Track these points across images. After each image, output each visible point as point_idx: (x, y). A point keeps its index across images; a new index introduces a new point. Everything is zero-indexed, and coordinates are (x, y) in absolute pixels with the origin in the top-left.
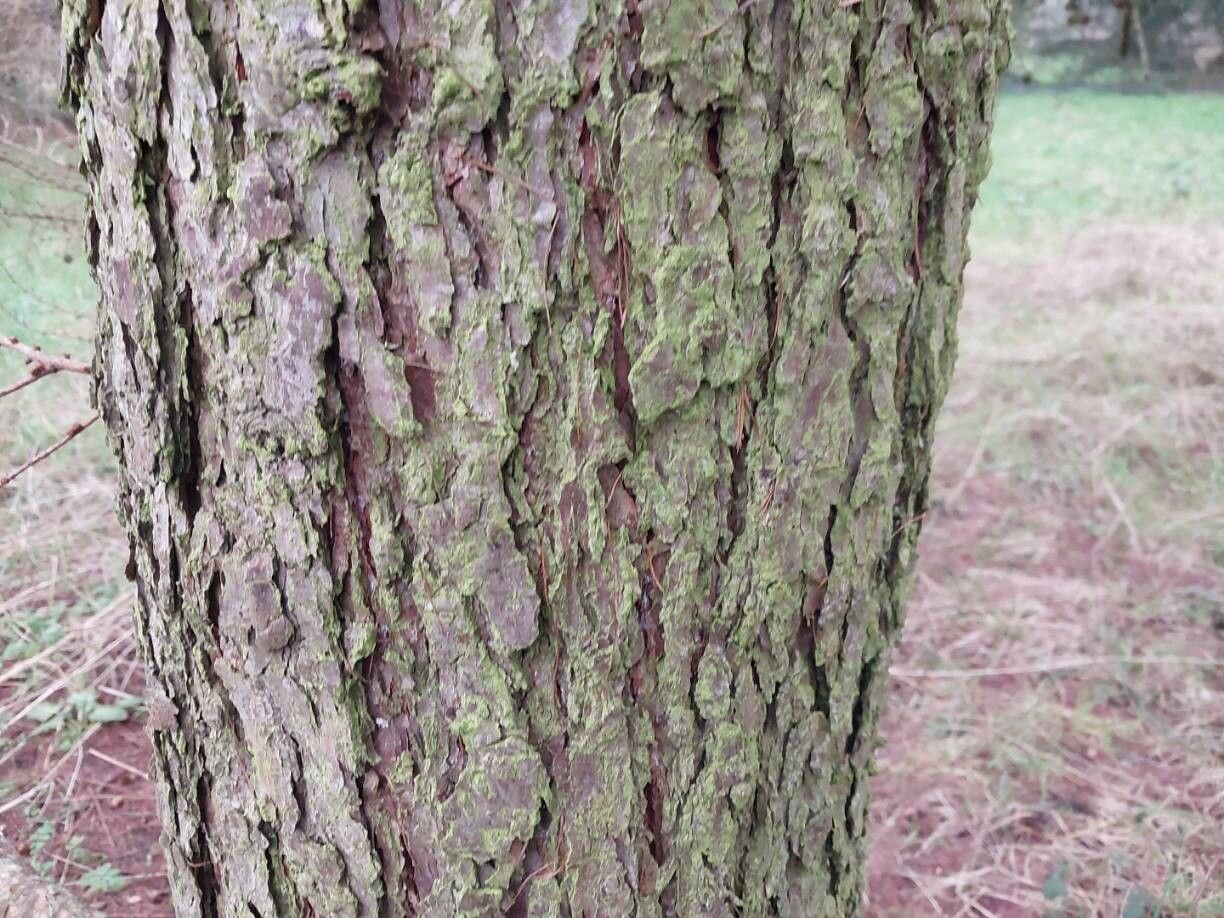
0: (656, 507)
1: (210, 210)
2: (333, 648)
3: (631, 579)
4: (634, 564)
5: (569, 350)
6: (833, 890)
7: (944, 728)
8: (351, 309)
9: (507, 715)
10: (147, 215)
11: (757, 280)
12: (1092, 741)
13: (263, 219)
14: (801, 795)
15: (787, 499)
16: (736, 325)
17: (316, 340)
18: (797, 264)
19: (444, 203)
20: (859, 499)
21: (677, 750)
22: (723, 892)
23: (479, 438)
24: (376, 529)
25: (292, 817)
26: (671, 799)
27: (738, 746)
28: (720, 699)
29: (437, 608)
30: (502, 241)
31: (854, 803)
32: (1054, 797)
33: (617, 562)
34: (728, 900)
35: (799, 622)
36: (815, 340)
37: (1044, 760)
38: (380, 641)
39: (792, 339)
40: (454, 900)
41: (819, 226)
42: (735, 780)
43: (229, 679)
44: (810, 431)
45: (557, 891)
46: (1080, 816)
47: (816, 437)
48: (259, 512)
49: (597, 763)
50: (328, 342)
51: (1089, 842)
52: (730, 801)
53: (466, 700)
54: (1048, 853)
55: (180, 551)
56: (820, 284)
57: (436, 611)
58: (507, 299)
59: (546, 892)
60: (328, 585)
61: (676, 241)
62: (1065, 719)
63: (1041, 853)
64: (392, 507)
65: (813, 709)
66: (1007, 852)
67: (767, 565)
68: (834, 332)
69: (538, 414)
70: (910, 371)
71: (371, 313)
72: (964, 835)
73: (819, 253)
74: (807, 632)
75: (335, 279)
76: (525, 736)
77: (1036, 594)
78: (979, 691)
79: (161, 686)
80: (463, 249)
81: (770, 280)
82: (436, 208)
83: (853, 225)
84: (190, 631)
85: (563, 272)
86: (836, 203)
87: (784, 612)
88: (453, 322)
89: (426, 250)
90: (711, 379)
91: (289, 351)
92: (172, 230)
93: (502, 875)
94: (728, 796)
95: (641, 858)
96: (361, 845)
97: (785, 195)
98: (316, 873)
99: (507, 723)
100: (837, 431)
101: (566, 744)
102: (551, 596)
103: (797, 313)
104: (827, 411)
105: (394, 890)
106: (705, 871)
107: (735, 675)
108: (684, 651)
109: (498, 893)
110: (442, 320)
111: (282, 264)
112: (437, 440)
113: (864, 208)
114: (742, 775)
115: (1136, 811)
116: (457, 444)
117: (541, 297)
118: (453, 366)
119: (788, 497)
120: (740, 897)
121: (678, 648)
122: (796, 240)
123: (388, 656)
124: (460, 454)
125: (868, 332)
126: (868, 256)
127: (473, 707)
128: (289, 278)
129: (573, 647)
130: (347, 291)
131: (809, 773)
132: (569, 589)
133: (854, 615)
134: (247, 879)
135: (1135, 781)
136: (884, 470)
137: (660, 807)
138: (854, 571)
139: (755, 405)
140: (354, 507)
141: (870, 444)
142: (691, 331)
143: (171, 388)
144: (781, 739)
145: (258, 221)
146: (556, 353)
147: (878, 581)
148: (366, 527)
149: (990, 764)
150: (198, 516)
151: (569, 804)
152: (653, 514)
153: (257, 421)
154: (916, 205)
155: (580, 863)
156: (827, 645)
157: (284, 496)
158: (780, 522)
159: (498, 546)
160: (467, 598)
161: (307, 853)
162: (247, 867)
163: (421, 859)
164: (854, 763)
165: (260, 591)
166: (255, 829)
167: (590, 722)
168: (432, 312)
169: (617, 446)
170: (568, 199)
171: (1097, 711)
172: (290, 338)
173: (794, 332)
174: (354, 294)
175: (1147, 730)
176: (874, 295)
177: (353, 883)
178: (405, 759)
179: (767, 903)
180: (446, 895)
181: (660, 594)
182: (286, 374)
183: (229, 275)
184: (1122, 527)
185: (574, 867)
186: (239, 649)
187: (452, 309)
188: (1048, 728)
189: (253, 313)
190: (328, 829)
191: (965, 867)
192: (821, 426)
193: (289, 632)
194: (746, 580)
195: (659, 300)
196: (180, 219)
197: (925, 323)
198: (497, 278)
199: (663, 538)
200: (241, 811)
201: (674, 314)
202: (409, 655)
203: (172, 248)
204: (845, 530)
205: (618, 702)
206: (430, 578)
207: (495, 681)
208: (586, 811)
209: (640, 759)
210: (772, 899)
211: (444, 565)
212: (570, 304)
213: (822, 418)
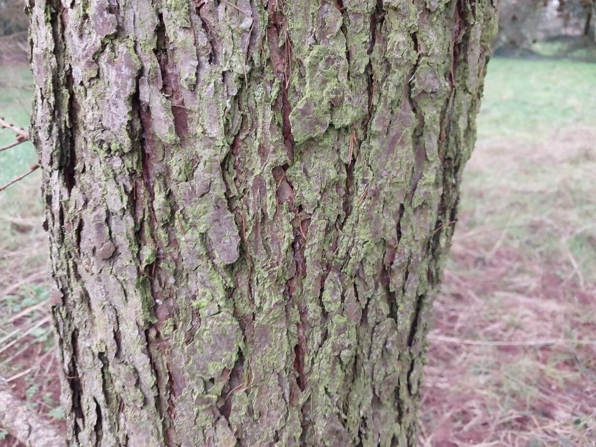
0: (303, 193)
1: (80, 23)
2: (134, 259)
3: (289, 231)
4: (290, 223)
5: (258, 99)
6: (399, 420)
7: (478, 370)
8: (146, 73)
9: (222, 299)
10: (51, 28)
11: (362, 71)
12: (554, 381)
13: (103, 24)
14: (381, 363)
15: (375, 195)
16: (349, 93)
17: (128, 89)
18: (384, 65)
19: (195, 17)
20: (416, 203)
21: (312, 327)
22: (336, 410)
23: (209, 146)
24: (157, 196)
25: (113, 350)
26: (309, 355)
27: (345, 328)
28: (335, 301)
29: (187, 240)
30: (223, 38)
31: (412, 375)
32: (533, 409)
33: (282, 221)
34: (339, 414)
35: (381, 267)
36: (394, 110)
37: (528, 389)
38: (158, 257)
39: (381, 107)
40: (193, 399)
41: (396, 44)
42: (343, 347)
43: (85, 276)
44: (390, 161)
45: (246, 399)
46: (545, 419)
47: (393, 164)
48: (100, 187)
49: (269, 330)
50: (133, 91)
51: (549, 432)
52: (340, 359)
53: (201, 291)
54: (528, 436)
55: (65, 209)
56: (396, 77)
57: (187, 242)
58: (225, 69)
59: (241, 399)
60: (132, 224)
61: (317, 43)
62: (541, 370)
63: (525, 436)
64: (165, 185)
65: (388, 316)
66: (507, 434)
67: (363, 231)
68: (405, 105)
69: (242, 137)
70: (447, 138)
71: (156, 77)
72: (485, 424)
73: (396, 59)
74: (385, 273)
75: (139, 58)
76: (232, 312)
77: (528, 306)
78: (497, 353)
79: (56, 283)
80: (203, 41)
81: (370, 73)
82: (190, 19)
83: (416, 48)
84: (69, 253)
85: (256, 56)
86: (406, 33)
87: (373, 259)
88: (197, 82)
89: (184, 42)
90: (335, 123)
91: (114, 96)
92: (63, 37)
93: (218, 387)
94: (339, 356)
95: (291, 386)
96: (146, 366)
97: (378, 26)
98: (124, 381)
99: (222, 304)
100: (405, 162)
101: (254, 319)
102: (246, 238)
103: (384, 93)
104: (400, 151)
105: (163, 393)
106: (326, 396)
107: (344, 291)
108: (317, 274)
109: (215, 397)
110: (191, 80)
111: (113, 49)
112: (188, 148)
113: (422, 40)
114: (347, 345)
115: (575, 418)
116: (198, 150)
117: (243, 68)
118: (197, 106)
119: (376, 194)
120: (346, 415)
121: (313, 272)
122: (384, 51)
123: (162, 265)
124: (200, 155)
125: (424, 109)
126: (422, 66)
127: (204, 294)
128: (115, 57)
129: (258, 266)
130: (145, 64)
131: (385, 351)
132: (256, 234)
133: (412, 268)
134: (93, 384)
135: (575, 403)
136: (431, 189)
137: (303, 359)
138: (413, 243)
139: (360, 143)
140: (147, 185)
141: (424, 174)
142: (324, 95)
143: (60, 121)
144: (370, 330)
145: (100, 25)
146: (252, 102)
147: (427, 253)
148: (152, 195)
149: (501, 390)
150: (73, 190)
151: (253, 351)
152: (302, 197)
153: (99, 134)
154: (452, 45)
155: (258, 384)
156: (397, 280)
157: (111, 176)
158: (370, 208)
159: (218, 207)
160: (203, 234)
161: (119, 369)
162: (93, 377)
163: (177, 377)
164: (412, 351)
165: (99, 226)
166: (97, 357)
167: (266, 307)
168: (187, 76)
169: (282, 156)
170: (260, 16)
171: (557, 367)
172: (115, 89)
173: (382, 104)
174: (148, 66)
175: (583, 378)
176: (426, 88)
177: (142, 387)
178: (170, 321)
179: (360, 420)
180: (189, 397)
181: (305, 241)
182: (113, 108)
183: (87, 56)
184: (576, 275)
185: (255, 386)
186: (90, 260)
187: (197, 74)
188: (532, 374)
189: (98, 76)
190: (131, 357)
191: (485, 440)
192: (396, 158)
193: (113, 250)
194: (352, 239)
195: (307, 75)
196: (67, 31)
197: (457, 113)
198: (220, 58)
199: (308, 210)
200: (90, 348)
201: (315, 84)
202: (172, 265)
203: (63, 47)
204: (409, 220)
205: (281, 297)
206: (183, 222)
207: (216, 281)
208: (262, 356)
209: (292, 331)
210: (363, 418)
211: (190, 216)
212: (259, 74)
213: (397, 154)
